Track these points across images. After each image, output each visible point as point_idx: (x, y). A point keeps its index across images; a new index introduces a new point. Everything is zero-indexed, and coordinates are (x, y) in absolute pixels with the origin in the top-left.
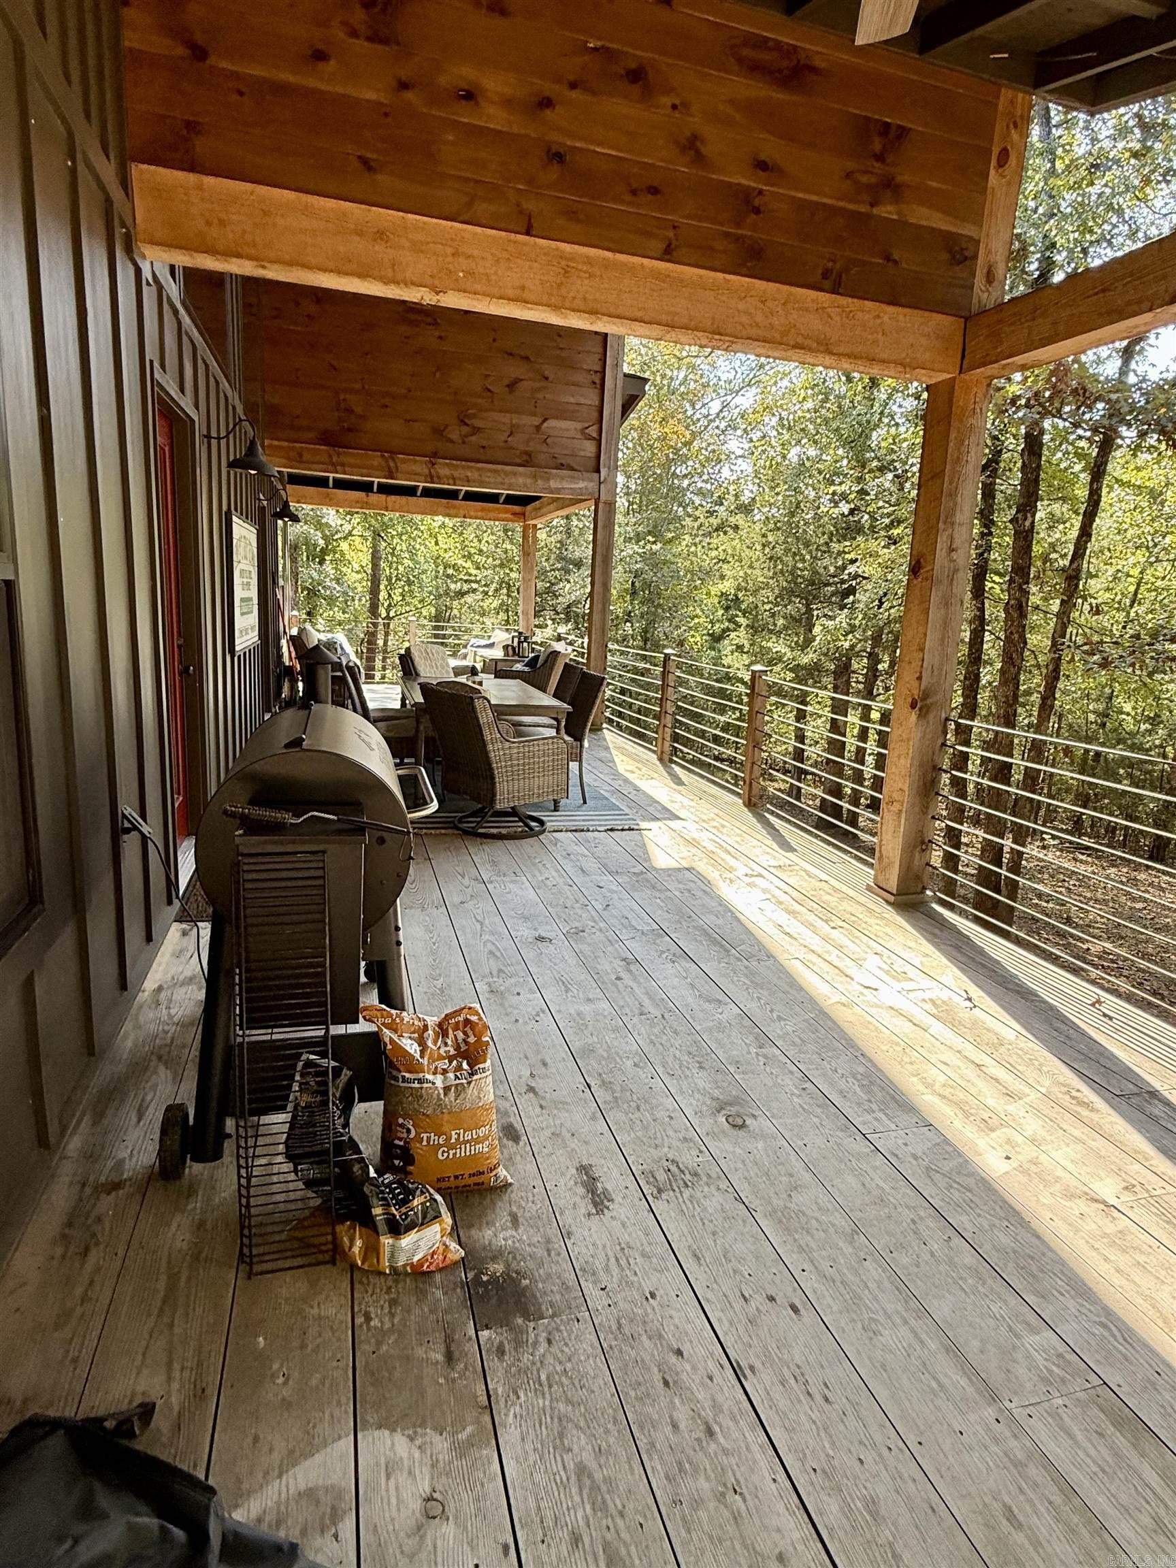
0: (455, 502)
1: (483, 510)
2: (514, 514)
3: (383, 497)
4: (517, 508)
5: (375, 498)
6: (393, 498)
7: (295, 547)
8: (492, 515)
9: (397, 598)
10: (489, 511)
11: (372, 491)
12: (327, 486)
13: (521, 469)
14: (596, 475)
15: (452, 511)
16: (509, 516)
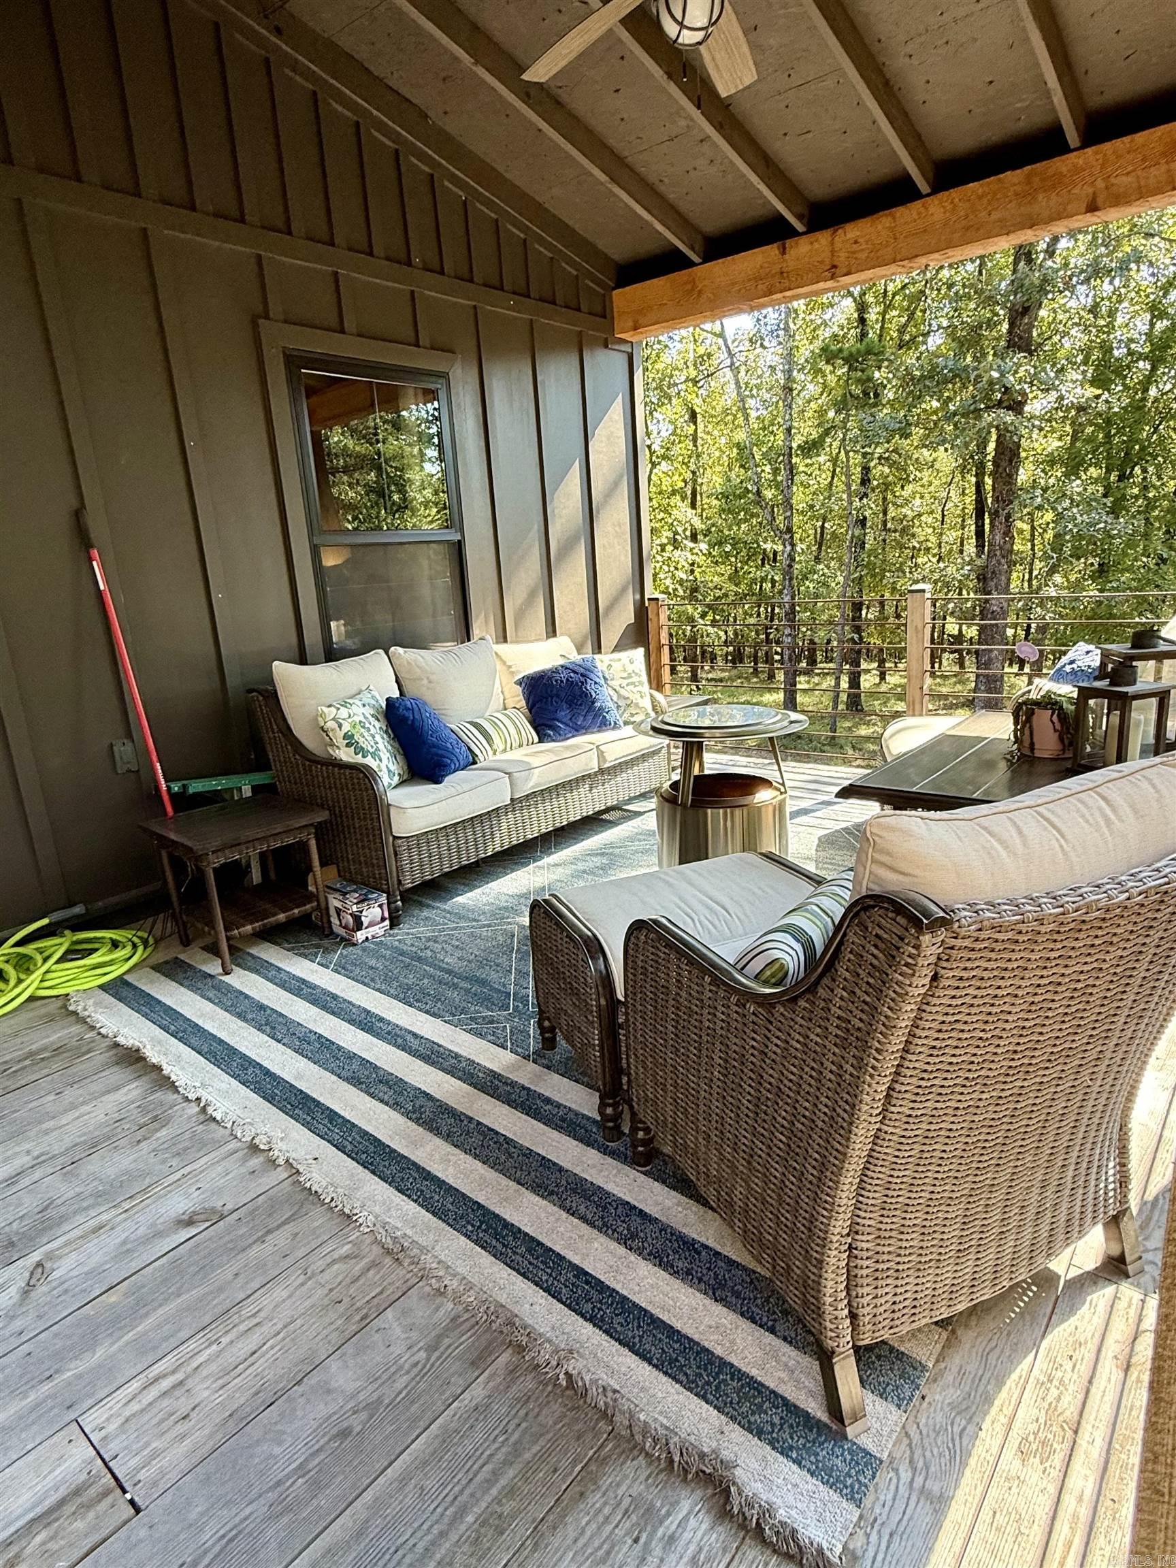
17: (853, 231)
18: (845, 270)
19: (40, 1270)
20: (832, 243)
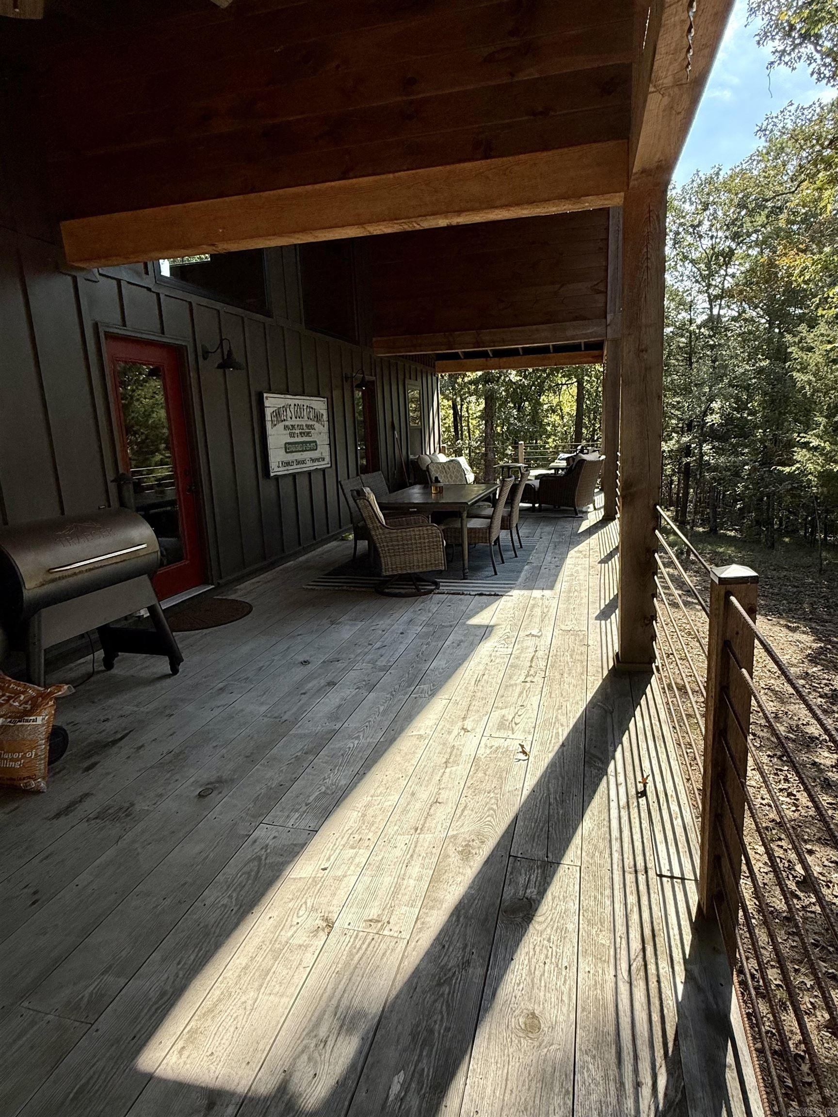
3: (497, 359)
6: (504, 359)
13: (544, 326)
14: (604, 320)
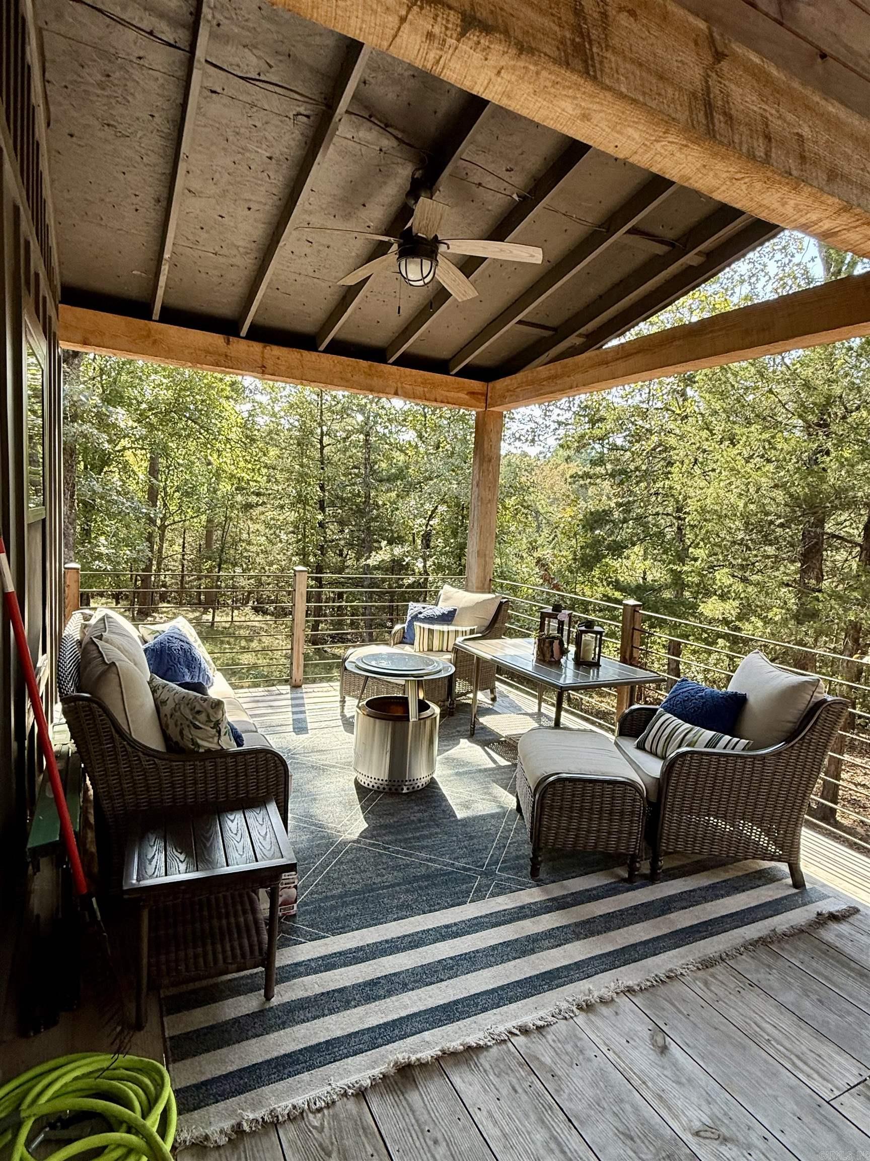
0: (382, 366)
1: (424, 383)
2: (472, 394)
4: (476, 385)
5: (241, 347)
7: (70, 452)
8: (441, 393)
9: (173, 508)
10: (434, 385)
11: (237, 335)
12: (148, 316)
15: (376, 382)
16: (463, 395)
17: (276, 351)
18: (271, 372)
19: (702, 1134)
20: (263, 353)
